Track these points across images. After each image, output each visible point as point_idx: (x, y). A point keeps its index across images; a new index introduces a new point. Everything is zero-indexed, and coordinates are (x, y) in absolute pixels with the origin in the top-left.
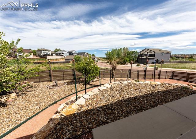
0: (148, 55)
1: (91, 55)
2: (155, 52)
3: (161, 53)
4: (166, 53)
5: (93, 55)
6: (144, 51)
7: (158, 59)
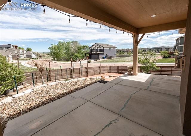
0: (98, 50)
1: (25, 49)
2: (103, 47)
3: (109, 48)
4: (112, 48)
5: (29, 50)
6: (94, 46)
7: (107, 54)
